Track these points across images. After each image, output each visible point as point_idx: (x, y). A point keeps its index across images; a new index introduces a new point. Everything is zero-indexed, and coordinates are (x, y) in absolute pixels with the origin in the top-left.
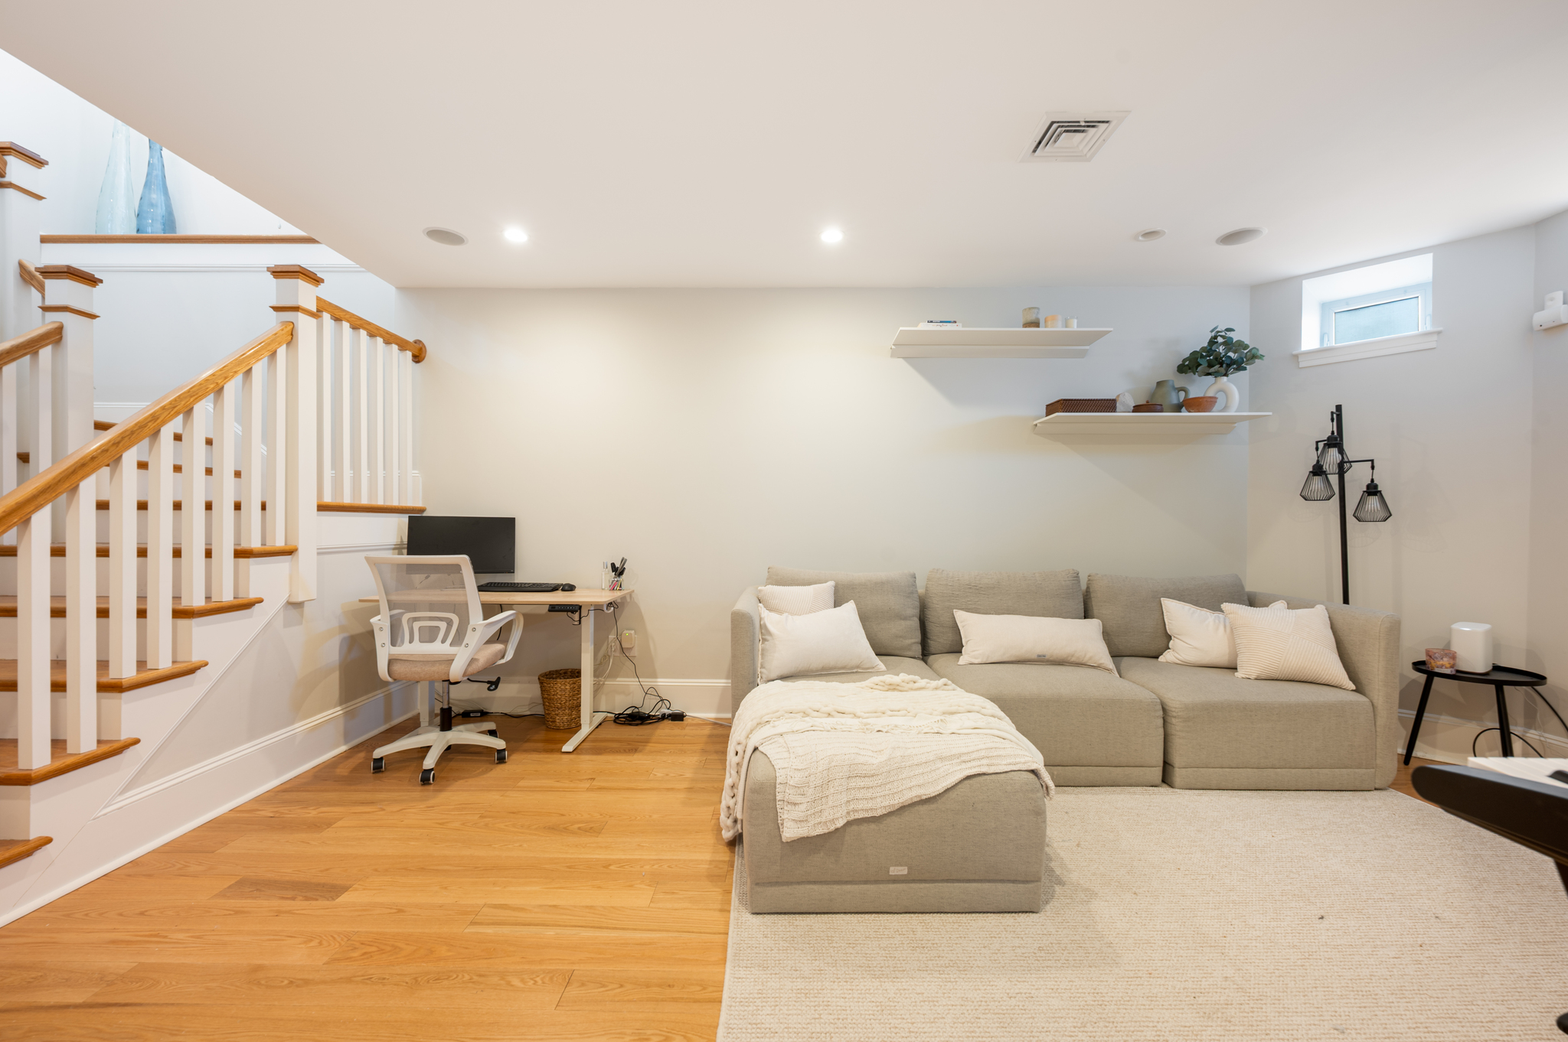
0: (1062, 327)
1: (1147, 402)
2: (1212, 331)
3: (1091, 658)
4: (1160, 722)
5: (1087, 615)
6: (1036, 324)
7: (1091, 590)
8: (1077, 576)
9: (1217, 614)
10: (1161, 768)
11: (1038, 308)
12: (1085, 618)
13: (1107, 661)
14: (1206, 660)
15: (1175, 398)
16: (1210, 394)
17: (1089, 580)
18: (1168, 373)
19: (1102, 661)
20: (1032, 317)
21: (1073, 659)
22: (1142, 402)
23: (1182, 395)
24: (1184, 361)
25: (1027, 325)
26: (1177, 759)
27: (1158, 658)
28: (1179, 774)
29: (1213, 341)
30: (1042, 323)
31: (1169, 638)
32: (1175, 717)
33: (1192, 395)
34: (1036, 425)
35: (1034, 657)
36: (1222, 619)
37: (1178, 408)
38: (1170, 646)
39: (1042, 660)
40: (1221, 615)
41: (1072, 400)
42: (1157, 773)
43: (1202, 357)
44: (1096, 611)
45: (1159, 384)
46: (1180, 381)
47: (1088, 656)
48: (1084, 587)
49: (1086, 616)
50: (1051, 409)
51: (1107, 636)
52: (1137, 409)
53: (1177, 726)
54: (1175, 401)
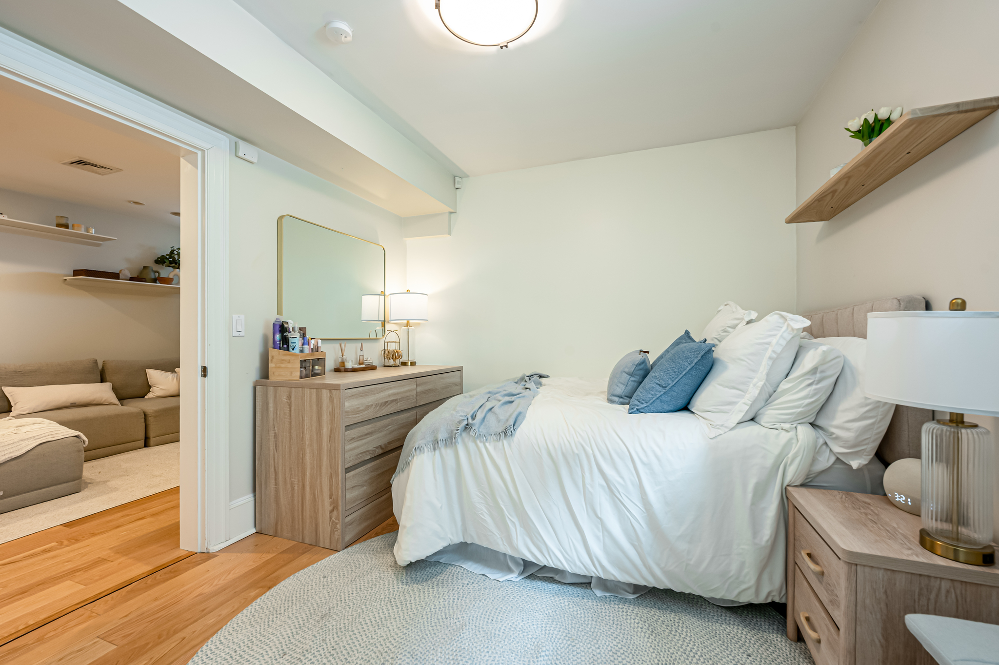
0: (85, 232)
1: (138, 276)
2: (171, 248)
3: (105, 400)
4: (143, 420)
5: (102, 380)
6: (67, 226)
7: (105, 368)
8: (96, 362)
9: (174, 374)
10: (144, 440)
11: (67, 218)
12: (101, 382)
13: (116, 401)
14: (168, 393)
15: (152, 276)
16: (171, 276)
17: (104, 363)
18: (151, 264)
19: (111, 401)
20: (63, 221)
21: (94, 402)
22: (135, 276)
23: (157, 274)
24: (158, 258)
25: (58, 225)
26: (151, 434)
27: (144, 397)
28: (152, 441)
29: (172, 252)
30: (70, 226)
31: (150, 387)
32: (150, 417)
33: (162, 276)
34: (66, 279)
35: (68, 404)
36: (176, 376)
37: (155, 281)
38: (151, 390)
39: (74, 405)
40: (176, 374)
41: (92, 270)
42: (142, 443)
43: (167, 258)
44: (108, 378)
45: (145, 267)
46: (156, 267)
47: (103, 400)
48: (100, 367)
49: (102, 382)
50: (76, 273)
51: (115, 390)
52: (132, 279)
53: (151, 420)
54: (153, 277)
